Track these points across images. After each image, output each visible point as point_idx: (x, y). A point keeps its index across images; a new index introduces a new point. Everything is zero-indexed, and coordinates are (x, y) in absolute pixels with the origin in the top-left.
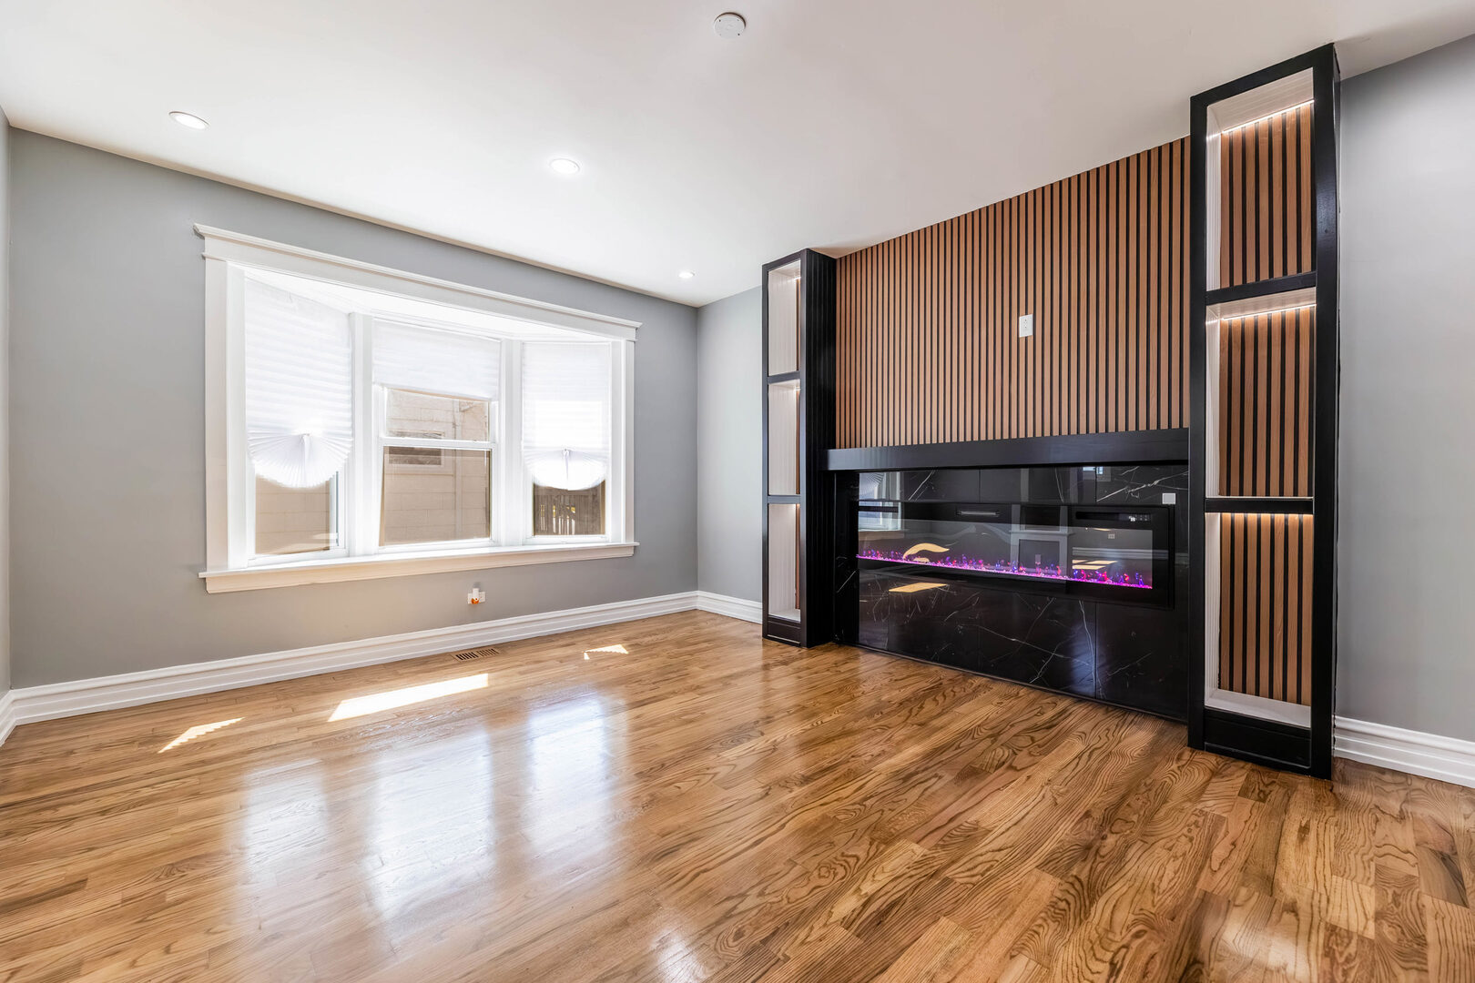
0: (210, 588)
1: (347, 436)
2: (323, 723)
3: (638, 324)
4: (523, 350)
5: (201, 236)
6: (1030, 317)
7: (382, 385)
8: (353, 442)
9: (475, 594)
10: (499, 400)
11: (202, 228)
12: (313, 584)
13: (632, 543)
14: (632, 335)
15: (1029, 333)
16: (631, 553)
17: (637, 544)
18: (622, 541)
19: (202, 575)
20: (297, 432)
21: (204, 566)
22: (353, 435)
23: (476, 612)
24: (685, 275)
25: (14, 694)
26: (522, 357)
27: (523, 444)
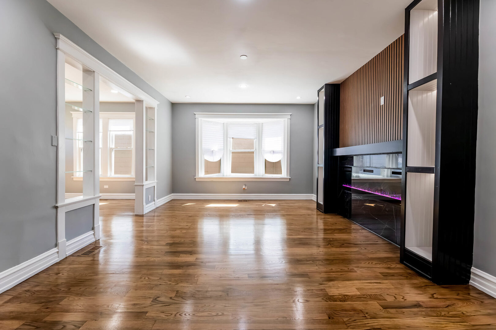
0: (196, 180)
1: (223, 150)
2: (204, 206)
3: (291, 114)
4: (262, 125)
5: (195, 114)
6: (384, 97)
7: (230, 138)
8: (224, 151)
9: (244, 187)
10: (257, 139)
11: (195, 113)
12: (212, 181)
13: (289, 177)
14: (289, 117)
15: (383, 104)
16: (288, 180)
17: (290, 178)
18: (286, 177)
19: (195, 177)
20: (212, 150)
21: (195, 176)
22: (224, 150)
23: (244, 191)
24: (298, 98)
25: (173, 194)
26: (262, 127)
27: (262, 150)
